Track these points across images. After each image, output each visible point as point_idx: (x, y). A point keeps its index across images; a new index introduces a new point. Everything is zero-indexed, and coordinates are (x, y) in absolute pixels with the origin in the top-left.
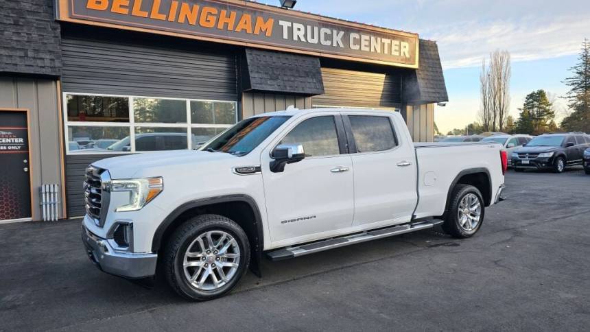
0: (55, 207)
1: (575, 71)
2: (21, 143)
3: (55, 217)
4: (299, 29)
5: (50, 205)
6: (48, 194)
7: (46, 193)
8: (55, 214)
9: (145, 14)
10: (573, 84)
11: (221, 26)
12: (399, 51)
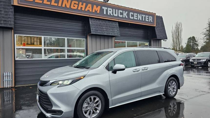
0: (9, 82)
1: (206, 29)
3: (9, 86)
4: (110, 10)
5: (7, 81)
7: (6, 76)
9: (49, 3)
10: (205, 34)
12: (149, 19)
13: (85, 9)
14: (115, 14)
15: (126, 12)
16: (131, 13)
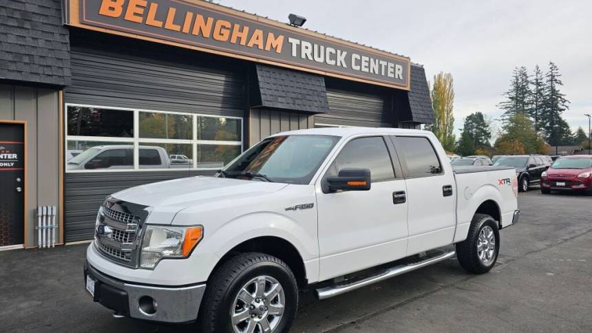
0: (51, 232)
1: (508, 96)
2: (15, 159)
3: (51, 243)
4: (307, 48)
5: (47, 229)
6: (44, 217)
7: (42, 216)
8: (51, 239)
9: (159, 24)
10: (506, 108)
11: (234, 40)
12: (394, 73)
13: (248, 41)
14: (319, 56)
15: (345, 53)
16: (355, 56)
